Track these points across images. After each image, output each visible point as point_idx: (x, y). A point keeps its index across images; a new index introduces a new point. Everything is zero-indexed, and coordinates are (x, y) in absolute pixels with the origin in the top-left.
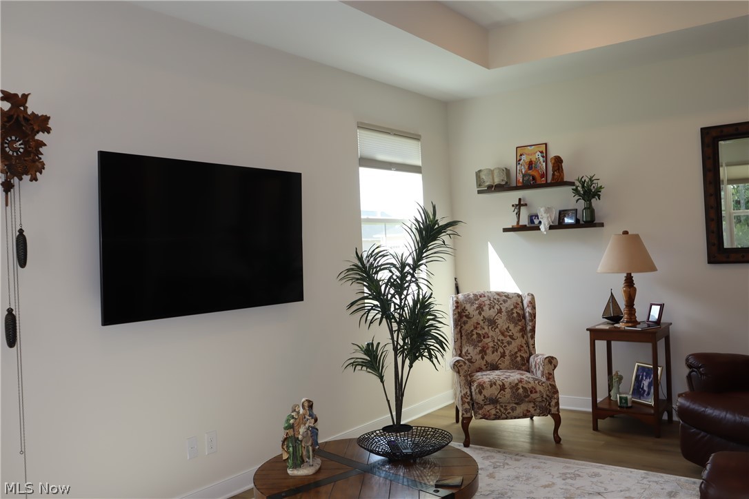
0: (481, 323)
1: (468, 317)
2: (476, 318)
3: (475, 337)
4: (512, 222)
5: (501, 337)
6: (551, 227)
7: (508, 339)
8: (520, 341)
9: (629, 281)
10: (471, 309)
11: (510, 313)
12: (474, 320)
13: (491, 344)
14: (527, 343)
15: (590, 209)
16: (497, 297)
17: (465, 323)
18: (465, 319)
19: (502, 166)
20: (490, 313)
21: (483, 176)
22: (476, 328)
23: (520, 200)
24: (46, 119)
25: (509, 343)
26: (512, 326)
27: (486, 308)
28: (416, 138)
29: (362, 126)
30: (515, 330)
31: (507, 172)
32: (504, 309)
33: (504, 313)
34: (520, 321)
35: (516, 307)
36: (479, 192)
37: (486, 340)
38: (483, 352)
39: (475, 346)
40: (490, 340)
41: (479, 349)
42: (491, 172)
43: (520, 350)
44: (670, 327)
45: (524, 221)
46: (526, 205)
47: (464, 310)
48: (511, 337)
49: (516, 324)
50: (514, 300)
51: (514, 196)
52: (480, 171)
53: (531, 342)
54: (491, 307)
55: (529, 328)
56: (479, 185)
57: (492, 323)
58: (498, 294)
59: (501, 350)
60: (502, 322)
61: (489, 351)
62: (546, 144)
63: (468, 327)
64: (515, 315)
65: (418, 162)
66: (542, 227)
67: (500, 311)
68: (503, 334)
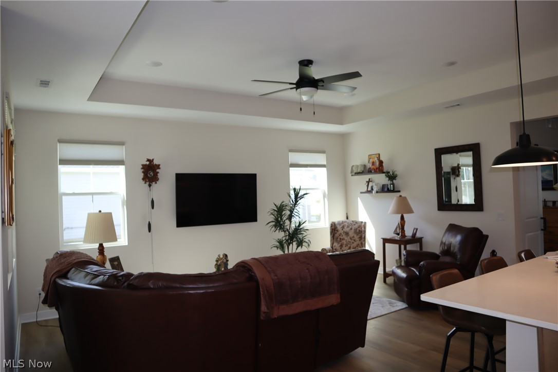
0: (342, 234)
1: (337, 231)
2: (341, 231)
3: (339, 239)
4: (365, 190)
5: (350, 240)
6: (377, 192)
7: (353, 241)
8: (358, 242)
9: (402, 218)
10: (339, 228)
11: (356, 230)
12: (340, 232)
13: (345, 243)
14: (362, 243)
15: (393, 184)
16: (352, 222)
17: (336, 233)
18: (336, 231)
19: (363, 164)
20: (346, 229)
21: (354, 169)
22: (340, 236)
23: (369, 179)
24: (159, 165)
25: (353, 243)
26: (355, 236)
27: (345, 227)
28: (323, 152)
29: (291, 151)
30: (356, 237)
31: (365, 166)
32: (353, 228)
33: (353, 230)
34: (359, 233)
35: (359, 227)
36: (352, 175)
37: (343, 241)
38: (341, 246)
39: (338, 243)
40: (344, 241)
41: (340, 245)
42: (357, 166)
43: (357, 246)
44: (423, 239)
45: (369, 189)
46: (371, 181)
47: (337, 228)
48: (354, 240)
49: (357, 235)
50: (359, 224)
51: (367, 177)
52: (353, 166)
53: (363, 243)
54: (348, 227)
55: (363, 237)
56: (351, 173)
57: (347, 234)
58: (353, 221)
59: (349, 246)
60: (351, 234)
61: (344, 246)
62: (379, 154)
63: (337, 235)
64: (358, 231)
65: (325, 163)
66: (373, 192)
67: (351, 229)
68: (351, 239)
